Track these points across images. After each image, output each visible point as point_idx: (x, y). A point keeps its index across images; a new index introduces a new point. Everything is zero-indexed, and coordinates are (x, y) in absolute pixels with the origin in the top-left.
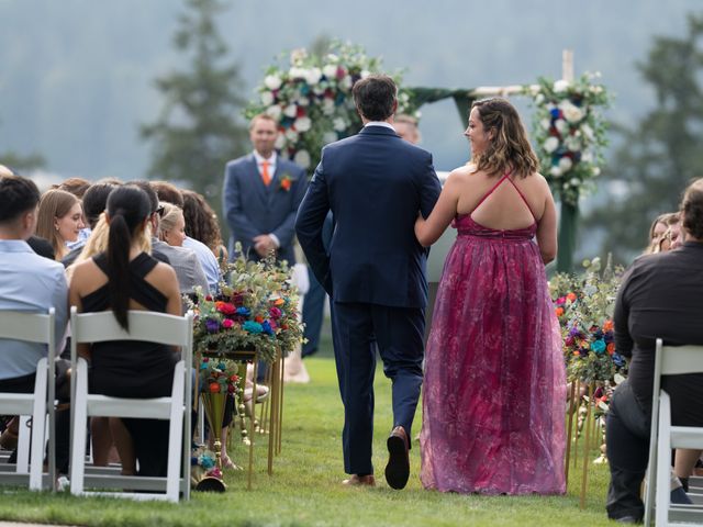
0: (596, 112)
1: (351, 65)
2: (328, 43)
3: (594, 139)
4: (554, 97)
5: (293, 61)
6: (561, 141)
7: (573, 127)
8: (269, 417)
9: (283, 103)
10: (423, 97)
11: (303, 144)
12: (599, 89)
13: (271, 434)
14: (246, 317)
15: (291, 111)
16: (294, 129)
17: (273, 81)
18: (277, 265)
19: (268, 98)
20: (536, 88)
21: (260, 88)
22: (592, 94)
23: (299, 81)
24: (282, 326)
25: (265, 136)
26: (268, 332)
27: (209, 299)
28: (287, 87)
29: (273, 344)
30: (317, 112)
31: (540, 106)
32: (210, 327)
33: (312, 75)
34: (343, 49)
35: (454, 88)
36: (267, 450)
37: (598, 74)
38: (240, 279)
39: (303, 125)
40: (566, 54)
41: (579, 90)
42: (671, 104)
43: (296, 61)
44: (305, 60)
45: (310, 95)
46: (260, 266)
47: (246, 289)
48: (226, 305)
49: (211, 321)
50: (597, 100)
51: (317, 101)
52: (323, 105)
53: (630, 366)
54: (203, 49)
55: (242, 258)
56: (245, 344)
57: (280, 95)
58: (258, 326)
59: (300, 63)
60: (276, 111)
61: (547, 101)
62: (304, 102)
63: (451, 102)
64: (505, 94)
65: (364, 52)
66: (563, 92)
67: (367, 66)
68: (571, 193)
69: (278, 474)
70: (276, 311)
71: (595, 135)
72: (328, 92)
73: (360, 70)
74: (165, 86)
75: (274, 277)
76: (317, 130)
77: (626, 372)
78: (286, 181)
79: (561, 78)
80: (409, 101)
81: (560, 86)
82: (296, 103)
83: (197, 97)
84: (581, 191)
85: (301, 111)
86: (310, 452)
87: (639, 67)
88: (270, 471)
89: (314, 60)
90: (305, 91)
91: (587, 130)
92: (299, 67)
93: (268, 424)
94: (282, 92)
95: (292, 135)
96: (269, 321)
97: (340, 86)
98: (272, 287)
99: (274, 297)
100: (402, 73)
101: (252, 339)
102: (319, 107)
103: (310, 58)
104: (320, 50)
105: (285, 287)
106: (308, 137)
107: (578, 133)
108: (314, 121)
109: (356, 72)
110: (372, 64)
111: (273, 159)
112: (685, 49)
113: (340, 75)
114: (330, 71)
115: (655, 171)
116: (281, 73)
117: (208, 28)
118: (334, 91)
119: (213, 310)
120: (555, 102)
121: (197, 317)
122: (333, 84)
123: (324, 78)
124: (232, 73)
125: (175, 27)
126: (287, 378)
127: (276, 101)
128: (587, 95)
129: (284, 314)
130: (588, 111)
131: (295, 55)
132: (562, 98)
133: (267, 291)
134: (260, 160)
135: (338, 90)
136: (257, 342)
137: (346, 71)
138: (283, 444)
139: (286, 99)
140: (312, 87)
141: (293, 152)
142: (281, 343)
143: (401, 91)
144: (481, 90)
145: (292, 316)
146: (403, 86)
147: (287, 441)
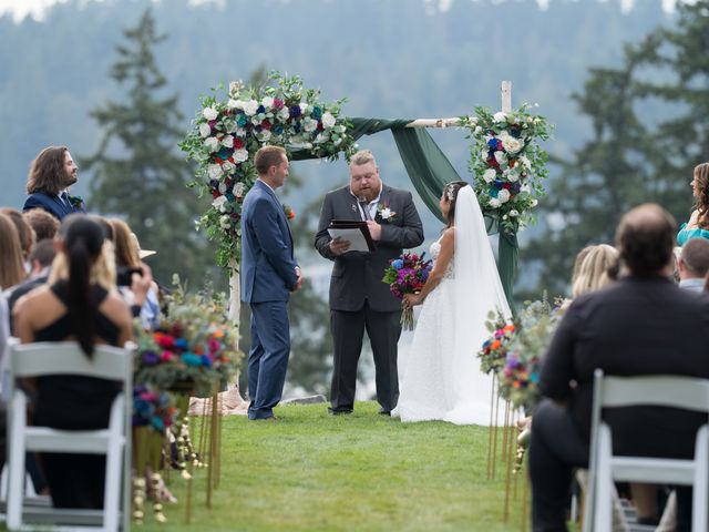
0: (534, 142)
1: (287, 95)
2: (266, 74)
3: (532, 170)
4: (492, 128)
5: (230, 93)
6: (499, 172)
7: (512, 159)
8: (207, 450)
9: (220, 135)
10: (361, 128)
11: (242, 175)
12: (538, 120)
13: (210, 468)
14: (182, 350)
15: (229, 142)
16: (232, 161)
17: (211, 113)
18: (215, 297)
19: (205, 129)
20: (474, 119)
21: (198, 119)
22: (530, 125)
23: (241, 111)
24: (220, 358)
26: (205, 364)
27: (147, 332)
28: (224, 118)
29: (212, 377)
30: (254, 143)
31: (478, 137)
32: (149, 359)
33: (250, 107)
34: (281, 80)
35: (392, 119)
36: (205, 484)
37: (537, 105)
38: (178, 311)
39: (241, 156)
40: (506, 85)
41: (517, 120)
42: (608, 135)
43: (234, 92)
44: (241, 90)
45: (248, 126)
46: (198, 298)
47: (184, 321)
48: (170, 338)
49: (149, 353)
50: (536, 131)
52: (262, 136)
54: (140, 79)
55: (180, 291)
56: (183, 376)
57: (216, 127)
58: (196, 358)
59: (237, 95)
60: (213, 143)
61: (485, 133)
62: (241, 133)
63: (389, 130)
64: (443, 126)
65: (301, 84)
66: (501, 123)
67: (305, 98)
68: (510, 224)
69: (217, 508)
70: (214, 343)
71: (533, 166)
72: (266, 121)
73: (298, 101)
74: (103, 118)
75: (212, 310)
80: (347, 132)
81: (498, 117)
82: (233, 134)
83: (135, 129)
84: (521, 222)
85: (238, 143)
86: (249, 485)
87: (575, 97)
88: (208, 505)
89: (252, 92)
90: (244, 122)
91: (525, 159)
92: (235, 99)
93: (207, 457)
94: (220, 123)
95: (230, 167)
96: (207, 353)
97: (278, 117)
98: (211, 320)
99: (214, 329)
100: (340, 103)
101: (192, 371)
102: (257, 139)
103: (246, 89)
104: (258, 81)
105: (222, 319)
106: (246, 168)
107: (516, 164)
108: (251, 152)
109: (294, 103)
110: (310, 95)
112: (622, 79)
113: (278, 106)
114: (268, 102)
115: (592, 202)
116: (218, 105)
117: (146, 60)
118: (272, 121)
119: (151, 343)
120: (493, 134)
121: (135, 351)
122: (271, 115)
123: (261, 109)
125: (117, 58)
127: (214, 133)
128: (525, 125)
129: (223, 347)
130: (527, 142)
131: (232, 86)
132: (500, 129)
133: (205, 324)
135: (276, 121)
136: (196, 374)
137: (284, 101)
138: (222, 477)
139: (224, 130)
140: (249, 117)
141: (230, 184)
142: (221, 376)
143: (339, 122)
144: (419, 122)
145: (231, 348)
146: (342, 117)
147: (226, 475)
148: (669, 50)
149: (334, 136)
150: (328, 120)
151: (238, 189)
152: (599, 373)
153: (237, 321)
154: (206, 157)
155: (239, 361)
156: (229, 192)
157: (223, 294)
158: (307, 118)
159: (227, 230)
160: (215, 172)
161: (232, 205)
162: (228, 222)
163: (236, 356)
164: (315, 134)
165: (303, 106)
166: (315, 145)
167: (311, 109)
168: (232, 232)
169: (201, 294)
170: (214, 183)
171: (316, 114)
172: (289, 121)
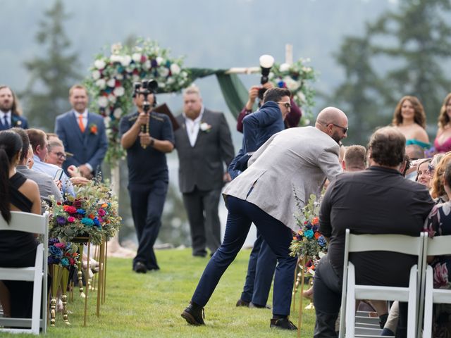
0: (307, 84)
1: (150, 53)
2: (136, 39)
3: (306, 101)
4: (280, 75)
5: (112, 51)
9: (106, 78)
10: (196, 74)
11: (119, 104)
12: (308, 70)
13: (99, 288)
14: (83, 216)
15: (112, 83)
16: (113, 94)
17: (100, 64)
18: (102, 181)
19: (97, 75)
21: (91, 68)
22: (305, 73)
23: (117, 63)
24: (106, 221)
25: (80, 100)
26: (97, 225)
28: (109, 67)
29: (100, 232)
30: (128, 84)
32: (62, 221)
33: (125, 60)
34: (145, 43)
35: (216, 68)
36: (96, 301)
37: (308, 60)
38: (79, 191)
39: (120, 92)
40: (288, 47)
41: (296, 70)
42: (354, 79)
43: (115, 50)
44: (120, 50)
45: (124, 72)
46: (92, 182)
47: (83, 197)
48: (70, 207)
49: (61, 218)
50: (308, 76)
51: (128, 77)
52: (132, 79)
53: (329, 246)
54: (55, 43)
56: (82, 232)
57: (104, 73)
58: (91, 221)
59: (117, 52)
60: (102, 83)
61: (275, 77)
62: (120, 77)
63: (214, 77)
64: (249, 73)
65: (158, 46)
66: (286, 72)
67: (160, 54)
69: (103, 316)
70: (102, 211)
71: (306, 98)
72: (136, 71)
73: (156, 57)
74: (30, 67)
75: (101, 190)
76: (128, 95)
77: (326, 250)
78: (94, 128)
79: (284, 62)
80: (188, 77)
81: (284, 67)
82: (115, 78)
83: (51, 74)
85: (118, 83)
86: (123, 301)
87: (334, 55)
88: (98, 314)
89: (127, 50)
90: (121, 70)
91: (301, 95)
92: (116, 55)
93: (97, 284)
94: (106, 71)
95: (112, 99)
96: (97, 218)
97: (143, 67)
98: (100, 196)
99: (101, 202)
100: (183, 58)
101: (87, 229)
102: (129, 81)
103: (123, 49)
104: (130, 44)
105: (108, 196)
106: (123, 100)
108: (126, 89)
109: (153, 58)
110: (164, 53)
111: (85, 114)
112: (364, 44)
113: (143, 60)
114: (137, 57)
116: (105, 58)
117: (58, 30)
118: (139, 70)
119: (61, 211)
120: (281, 78)
121: (51, 216)
122: (138, 66)
123: (132, 62)
124: (73, 59)
125: (36, 29)
126: (109, 254)
127: (102, 77)
128: (301, 73)
129: (107, 213)
130: (302, 83)
131: (114, 47)
132: (285, 75)
133: (97, 199)
134: (77, 115)
135: (142, 70)
136: (90, 231)
137: (147, 57)
138: (107, 297)
139: (109, 75)
140: (125, 67)
141: (113, 109)
142: (106, 232)
143: (182, 70)
144: (234, 70)
145: (112, 214)
146: (184, 67)
147: (109, 295)
148: (393, 26)
149: (179, 79)
150: (175, 69)
151: (118, 113)
152: (348, 231)
153: (116, 197)
154: (97, 92)
155: (118, 222)
156: (112, 115)
157: (108, 180)
158: (162, 68)
159: (111, 139)
160: (103, 102)
161: (114, 122)
162: (111, 134)
163: (116, 220)
164: (167, 78)
165: (160, 60)
166: (167, 85)
167: (165, 62)
168: (114, 140)
169: (94, 180)
170: (102, 109)
171: (168, 65)
172: (150, 70)
